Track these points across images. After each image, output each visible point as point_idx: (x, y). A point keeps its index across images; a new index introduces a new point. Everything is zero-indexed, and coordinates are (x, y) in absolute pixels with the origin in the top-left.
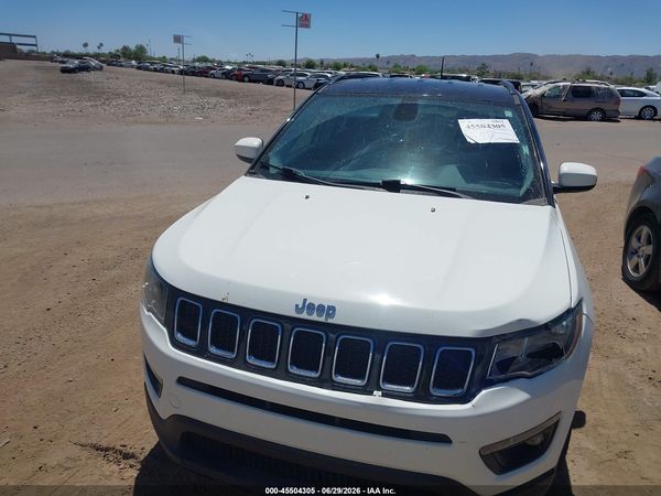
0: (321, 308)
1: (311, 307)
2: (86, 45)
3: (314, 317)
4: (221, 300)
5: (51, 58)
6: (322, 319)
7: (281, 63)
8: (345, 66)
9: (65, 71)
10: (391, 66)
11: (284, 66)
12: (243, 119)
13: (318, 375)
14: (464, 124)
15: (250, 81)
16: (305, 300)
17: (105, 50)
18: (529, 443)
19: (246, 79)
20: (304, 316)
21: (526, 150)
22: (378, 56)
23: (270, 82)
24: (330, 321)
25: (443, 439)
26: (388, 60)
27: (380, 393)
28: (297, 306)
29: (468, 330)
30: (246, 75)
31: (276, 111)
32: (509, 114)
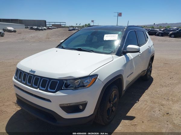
2: (77, 24)
5: (68, 27)
8: (144, 27)
9: (69, 30)
10: (159, 27)
13: (30, 85)
14: (106, 35)
16: (31, 70)
17: (81, 25)
20: (31, 73)
22: (154, 24)
24: (34, 74)
25: (49, 101)
26: (158, 25)
27: (39, 89)
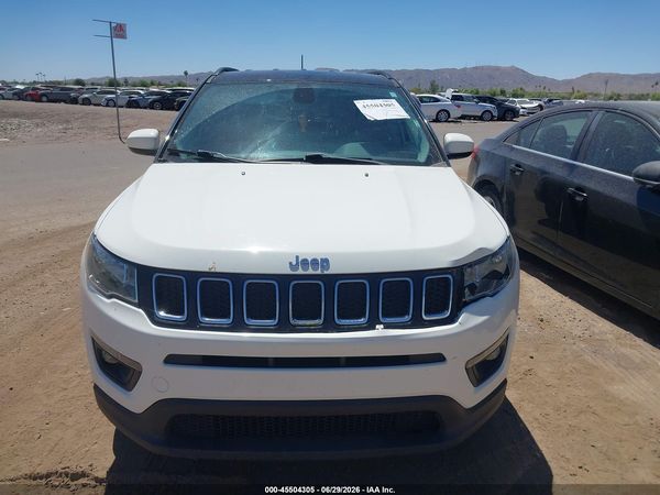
0: (315, 262)
1: (305, 262)
3: (310, 271)
4: (207, 270)
6: (319, 272)
7: (79, 82)
8: (153, 83)
11: (83, 85)
12: (58, 138)
13: (321, 321)
14: (359, 104)
15: (49, 101)
16: (297, 257)
18: (490, 358)
19: (44, 99)
20: (300, 271)
21: (417, 124)
22: (186, 73)
23: (74, 101)
24: (325, 272)
25: (438, 358)
26: (197, 78)
27: (382, 326)
28: (291, 263)
29: (444, 262)
30: (43, 95)
31: (93, 129)
32: (393, 94)
